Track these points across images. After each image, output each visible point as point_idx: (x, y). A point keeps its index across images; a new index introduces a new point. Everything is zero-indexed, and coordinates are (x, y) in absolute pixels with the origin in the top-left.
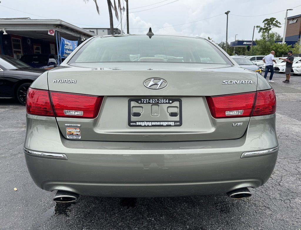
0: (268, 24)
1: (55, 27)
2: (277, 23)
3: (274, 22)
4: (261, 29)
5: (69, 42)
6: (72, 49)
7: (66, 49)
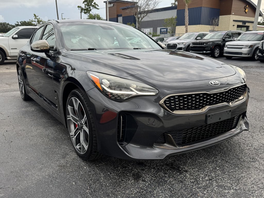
0: (88, 5)
2: (95, 4)
3: (93, 4)
4: (82, 9)
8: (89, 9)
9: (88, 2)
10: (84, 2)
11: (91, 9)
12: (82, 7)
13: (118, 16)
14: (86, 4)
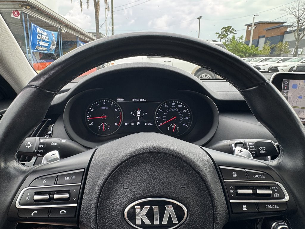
0: (226, 31)
1: (20, 6)
2: (232, 30)
3: (231, 30)
4: (220, 35)
5: (43, 31)
6: (48, 40)
7: (39, 39)
8: (226, 35)
9: (226, 28)
10: (222, 29)
11: (228, 34)
12: (219, 33)
13: (259, 37)
14: (225, 30)
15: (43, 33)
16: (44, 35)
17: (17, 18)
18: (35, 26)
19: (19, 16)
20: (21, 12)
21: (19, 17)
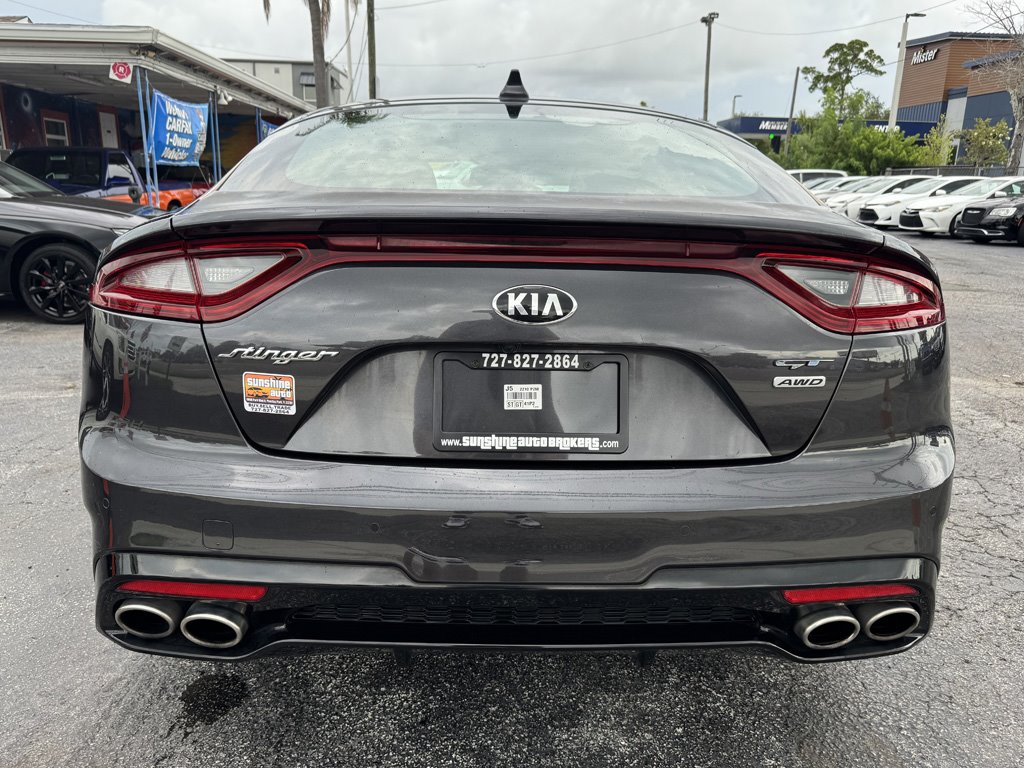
0: (843, 62)
1: (135, 52)
2: (870, 57)
3: (862, 56)
4: (818, 78)
5: (179, 107)
6: (190, 132)
7: (170, 131)
8: (845, 75)
9: (845, 50)
10: (828, 53)
11: (850, 75)
13: (949, 95)
14: (837, 59)
15: (179, 115)
16: (181, 119)
17: (123, 80)
18: (162, 95)
19: (130, 76)
20: (135, 67)
21: (128, 80)
